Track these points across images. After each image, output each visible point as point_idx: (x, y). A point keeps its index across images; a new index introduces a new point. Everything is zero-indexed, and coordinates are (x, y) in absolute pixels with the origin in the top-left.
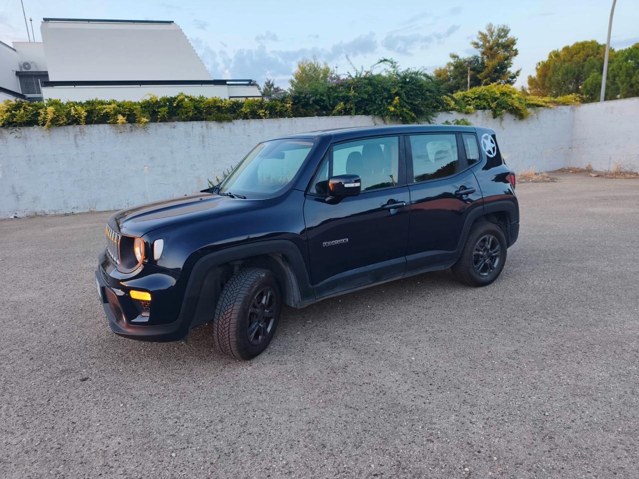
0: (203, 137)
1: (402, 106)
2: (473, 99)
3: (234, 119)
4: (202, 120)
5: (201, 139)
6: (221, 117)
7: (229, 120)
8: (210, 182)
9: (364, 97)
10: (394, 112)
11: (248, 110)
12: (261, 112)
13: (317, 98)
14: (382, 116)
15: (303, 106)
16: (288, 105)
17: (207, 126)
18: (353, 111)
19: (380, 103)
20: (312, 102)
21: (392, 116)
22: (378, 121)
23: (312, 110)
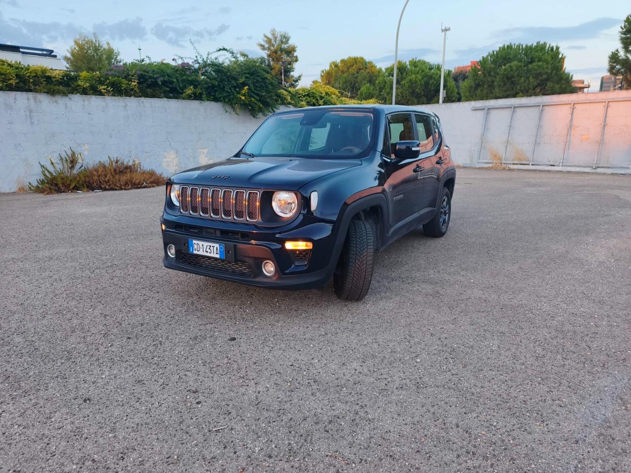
0: (31, 111)
1: (250, 96)
2: (304, 96)
3: (69, 93)
4: (29, 90)
5: (28, 114)
6: (54, 90)
7: (65, 94)
8: (42, 166)
9: (214, 84)
10: (244, 101)
11: (88, 84)
12: (102, 88)
13: (165, 79)
14: (231, 104)
15: (149, 86)
16: (133, 83)
17: (35, 99)
18: (204, 96)
19: (230, 91)
20: (160, 83)
21: (241, 104)
22: (229, 109)
23: (160, 91)
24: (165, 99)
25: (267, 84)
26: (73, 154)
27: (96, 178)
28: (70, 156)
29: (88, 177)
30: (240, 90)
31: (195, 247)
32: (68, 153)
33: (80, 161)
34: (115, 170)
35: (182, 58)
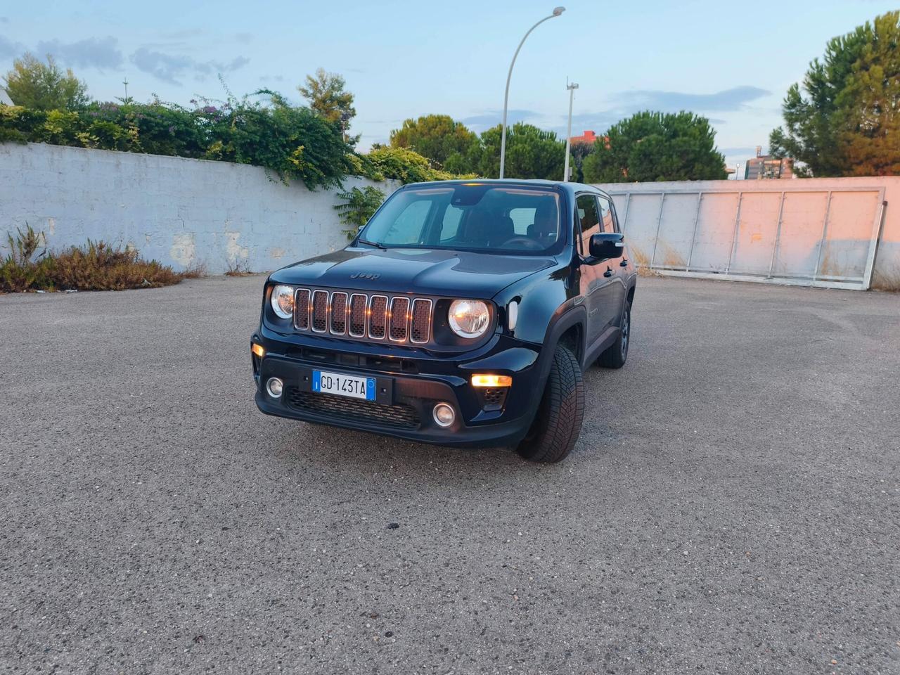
1: (306, 161)
2: (380, 164)
3: (29, 140)
7: (22, 142)
9: (253, 139)
10: (297, 166)
11: (60, 129)
12: (82, 136)
13: (181, 129)
14: (278, 169)
15: (155, 137)
16: (131, 131)
18: (238, 156)
19: (277, 151)
20: (173, 134)
21: (293, 171)
22: (274, 176)
23: (172, 145)
24: (179, 157)
25: (331, 145)
26: (31, 233)
27: (69, 271)
28: (26, 236)
29: (55, 269)
30: (291, 151)
31: (325, 382)
32: (22, 232)
33: (41, 244)
34: (98, 260)
35: (205, 100)
